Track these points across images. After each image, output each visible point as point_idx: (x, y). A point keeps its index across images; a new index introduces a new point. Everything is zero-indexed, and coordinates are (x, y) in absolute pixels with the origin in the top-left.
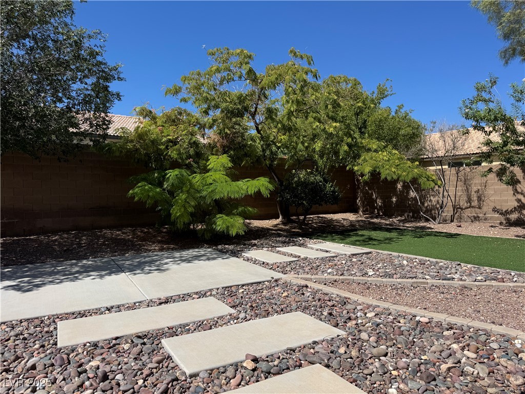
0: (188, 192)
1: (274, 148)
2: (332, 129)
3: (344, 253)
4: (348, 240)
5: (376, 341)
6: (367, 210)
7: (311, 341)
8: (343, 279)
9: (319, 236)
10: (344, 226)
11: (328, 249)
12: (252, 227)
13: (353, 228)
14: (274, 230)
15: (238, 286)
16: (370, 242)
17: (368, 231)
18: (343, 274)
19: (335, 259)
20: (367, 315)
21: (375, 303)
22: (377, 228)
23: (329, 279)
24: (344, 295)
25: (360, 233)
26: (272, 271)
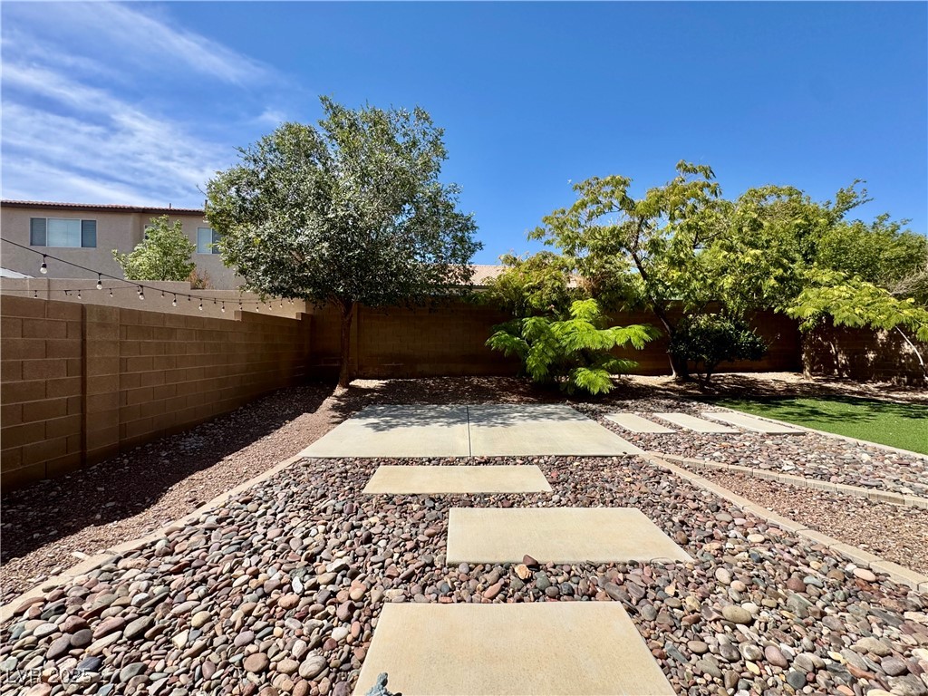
0: (546, 341)
1: (660, 288)
2: (749, 258)
3: (755, 430)
4: (774, 411)
5: (741, 589)
6: (819, 370)
7: (627, 560)
8: (734, 470)
9: (727, 402)
10: (774, 390)
11: (729, 422)
12: (632, 384)
13: (789, 394)
14: (662, 390)
15: (576, 457)
16: (812, 418)
17: (813, 401)
18: (737, 462)
19: (735, 437)
20: (749, 537)
21: (773, 518)
22: (834, 396)
23: (710, 467)
24: (721, 496)
25: (798, 402)
26: (630, 444)
